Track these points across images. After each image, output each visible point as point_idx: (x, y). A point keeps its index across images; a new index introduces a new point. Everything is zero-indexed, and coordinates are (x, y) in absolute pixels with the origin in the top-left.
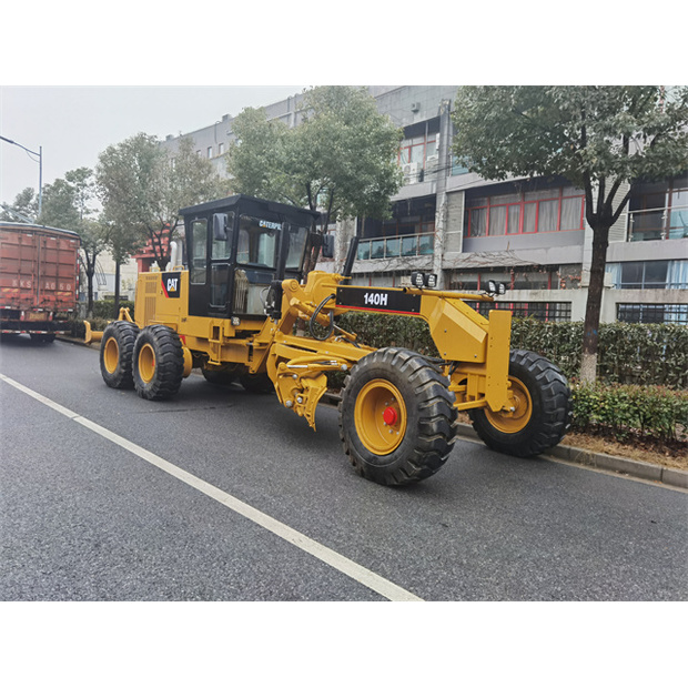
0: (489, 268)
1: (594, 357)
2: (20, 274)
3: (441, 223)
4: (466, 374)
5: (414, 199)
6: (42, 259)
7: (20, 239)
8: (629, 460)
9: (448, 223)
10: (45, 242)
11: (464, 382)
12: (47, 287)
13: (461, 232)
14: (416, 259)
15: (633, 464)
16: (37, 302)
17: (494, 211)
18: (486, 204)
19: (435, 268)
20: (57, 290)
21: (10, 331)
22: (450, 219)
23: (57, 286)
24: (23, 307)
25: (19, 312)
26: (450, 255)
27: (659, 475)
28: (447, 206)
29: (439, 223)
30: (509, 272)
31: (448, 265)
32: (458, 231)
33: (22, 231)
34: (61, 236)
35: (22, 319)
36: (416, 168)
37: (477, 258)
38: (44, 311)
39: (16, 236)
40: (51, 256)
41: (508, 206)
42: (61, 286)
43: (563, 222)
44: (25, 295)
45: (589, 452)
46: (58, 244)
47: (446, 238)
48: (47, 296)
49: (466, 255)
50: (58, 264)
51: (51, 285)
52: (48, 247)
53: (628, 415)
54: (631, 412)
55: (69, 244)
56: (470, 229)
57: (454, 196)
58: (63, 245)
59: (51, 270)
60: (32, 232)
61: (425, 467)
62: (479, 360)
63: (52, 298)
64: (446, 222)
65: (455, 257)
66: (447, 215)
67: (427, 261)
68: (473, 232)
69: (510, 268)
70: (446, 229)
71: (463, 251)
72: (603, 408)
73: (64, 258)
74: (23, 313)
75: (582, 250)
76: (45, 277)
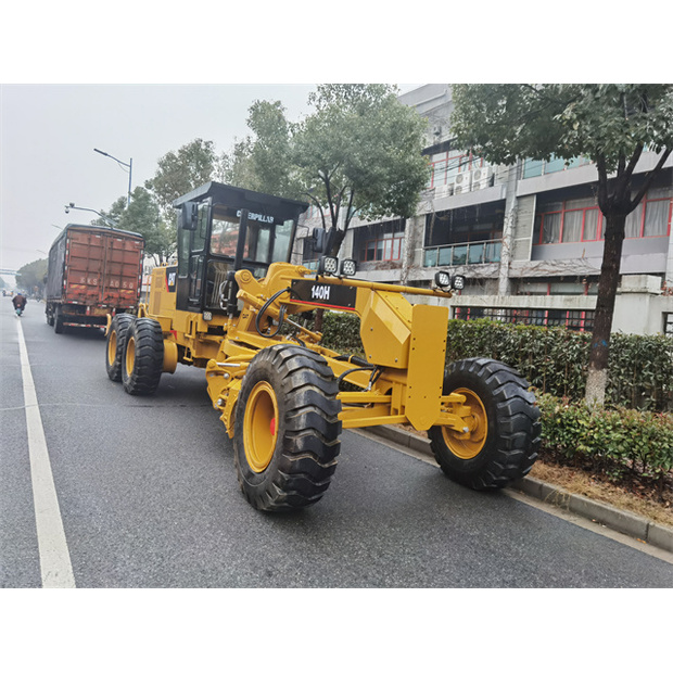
0: (559, 277)
1: (603, 373)
2: (88, 272)
3: (509, 229)
4: (391, 382)
5: (482, 204)
6: (108, 259)
7: (89, 239)
8: (610, 507)
9: (518, 230)
10: (112, 243)
11: (389, 392)
12: (112, 285)
13: (531, 238)
14: (483, 267)
15: (613, 512)
16: (102, 298)
17: (569, 215)
18: (561, 209)
19: (501, 276)
20: (121, 288)
21: (76, 325)
22: (520, 224)
23: (121, 284)
24: (89, 302)
25: (86, 307)
26: (517, 263)
27: (643, 531)
28: (517, 211)
29: (507, 229)
30: (581, 282)
31: (516, 273)
32: (528, 237)
33: (91, 232)
34: (127, 238)
35: (88, 314)
36: (486, 172)
37: (546, 267)
38: (108, 307)
39: (86, 237)
40: (117, 256)
41: (585, 211)
42: (125, 284)
43: (647, 228)
44: (90, 292)
45: (563, 491)
46: (124, 244)
47: (514, 246)
48: (111, 293)
49: (535, 263)
50: (123, 264)
51: (115, 283)
52: (115, 247)
53: (621, 448)
54: (625, 444)
55: (133, 245)
56: (541, 236)
57: (524, 200)
58: (129, 247)
59: (116, 269)
60: (100, 233)
61: (294, 492)
62: (399, 366)
63: (115, 294)
64: (515, 228)
65: (524, 265)
66: (516, 221)
67: (493, 269)
68: (545, 238)
69: (582, 277)
70: (514, 236)
71: (532, 259)
72: (592, 438)
73: (129, 258)
74: (88, 309)
75: (666, 258)
76: (110, 275)
